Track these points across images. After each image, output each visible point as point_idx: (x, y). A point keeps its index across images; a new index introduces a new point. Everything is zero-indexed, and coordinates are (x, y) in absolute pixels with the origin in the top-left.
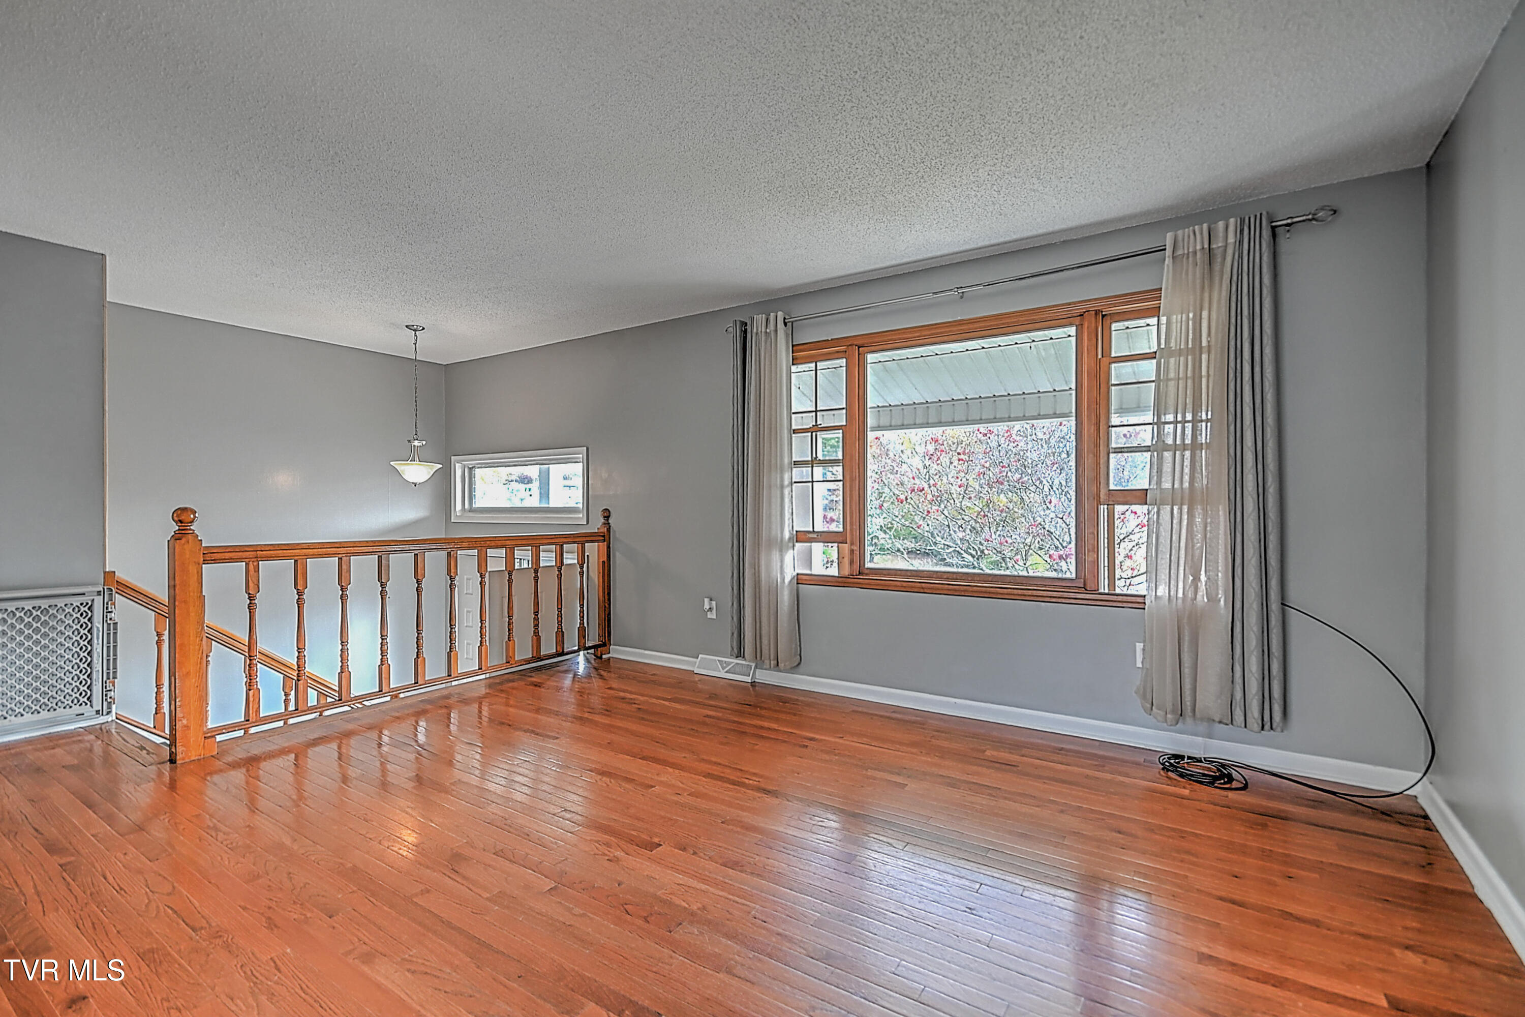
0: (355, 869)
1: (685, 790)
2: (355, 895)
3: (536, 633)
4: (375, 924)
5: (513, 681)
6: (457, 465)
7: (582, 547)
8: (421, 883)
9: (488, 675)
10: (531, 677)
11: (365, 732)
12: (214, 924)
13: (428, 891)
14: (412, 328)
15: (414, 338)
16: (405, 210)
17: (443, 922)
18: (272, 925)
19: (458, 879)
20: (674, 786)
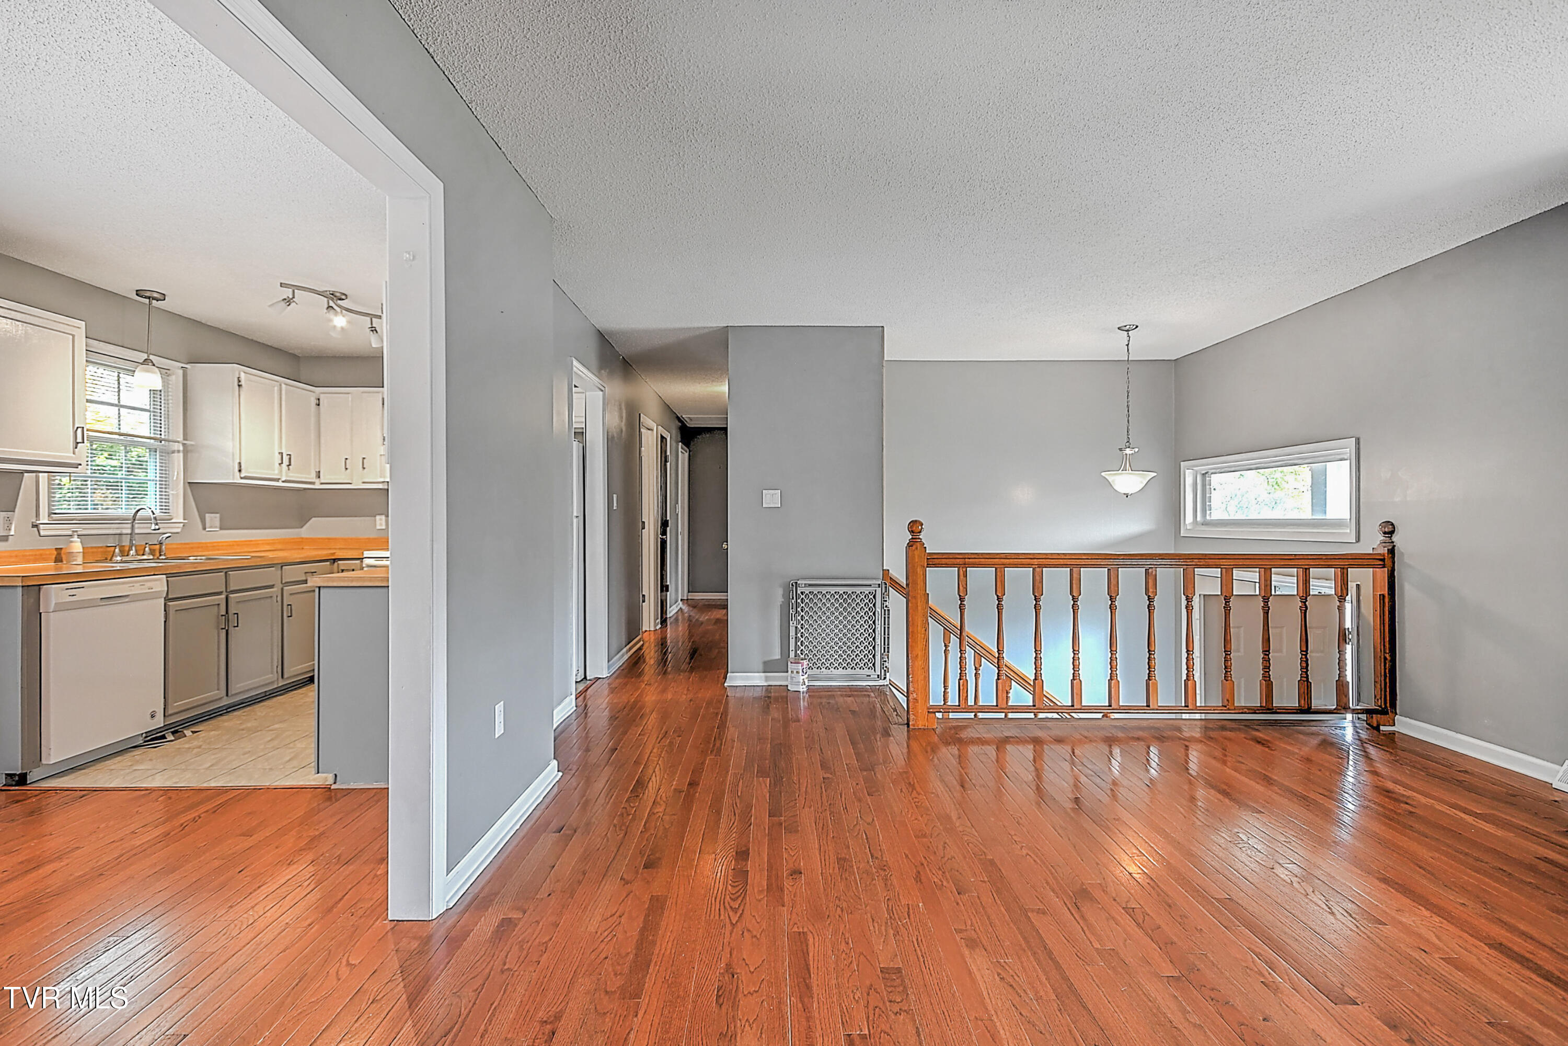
0: (992, 862)
1: (1438, 949)
2: (984, 884)
3: (1267, 677)
4: (989, 918)
5: (1231, 730)
6: (1187, 472)
7: (1342, 574)
8: (1041, 902)
9: (1203, 716)
10: (1257, 730)
11: (1051, 742)
12: (884, 859)
13: (1044, 913)
14: (1124, 328)
15: (1127, 339)
16: (1077, 215)
17: (1045, 948)
18: (918, 878)
19: (1075, 916)
20: (1420, 936)
